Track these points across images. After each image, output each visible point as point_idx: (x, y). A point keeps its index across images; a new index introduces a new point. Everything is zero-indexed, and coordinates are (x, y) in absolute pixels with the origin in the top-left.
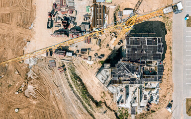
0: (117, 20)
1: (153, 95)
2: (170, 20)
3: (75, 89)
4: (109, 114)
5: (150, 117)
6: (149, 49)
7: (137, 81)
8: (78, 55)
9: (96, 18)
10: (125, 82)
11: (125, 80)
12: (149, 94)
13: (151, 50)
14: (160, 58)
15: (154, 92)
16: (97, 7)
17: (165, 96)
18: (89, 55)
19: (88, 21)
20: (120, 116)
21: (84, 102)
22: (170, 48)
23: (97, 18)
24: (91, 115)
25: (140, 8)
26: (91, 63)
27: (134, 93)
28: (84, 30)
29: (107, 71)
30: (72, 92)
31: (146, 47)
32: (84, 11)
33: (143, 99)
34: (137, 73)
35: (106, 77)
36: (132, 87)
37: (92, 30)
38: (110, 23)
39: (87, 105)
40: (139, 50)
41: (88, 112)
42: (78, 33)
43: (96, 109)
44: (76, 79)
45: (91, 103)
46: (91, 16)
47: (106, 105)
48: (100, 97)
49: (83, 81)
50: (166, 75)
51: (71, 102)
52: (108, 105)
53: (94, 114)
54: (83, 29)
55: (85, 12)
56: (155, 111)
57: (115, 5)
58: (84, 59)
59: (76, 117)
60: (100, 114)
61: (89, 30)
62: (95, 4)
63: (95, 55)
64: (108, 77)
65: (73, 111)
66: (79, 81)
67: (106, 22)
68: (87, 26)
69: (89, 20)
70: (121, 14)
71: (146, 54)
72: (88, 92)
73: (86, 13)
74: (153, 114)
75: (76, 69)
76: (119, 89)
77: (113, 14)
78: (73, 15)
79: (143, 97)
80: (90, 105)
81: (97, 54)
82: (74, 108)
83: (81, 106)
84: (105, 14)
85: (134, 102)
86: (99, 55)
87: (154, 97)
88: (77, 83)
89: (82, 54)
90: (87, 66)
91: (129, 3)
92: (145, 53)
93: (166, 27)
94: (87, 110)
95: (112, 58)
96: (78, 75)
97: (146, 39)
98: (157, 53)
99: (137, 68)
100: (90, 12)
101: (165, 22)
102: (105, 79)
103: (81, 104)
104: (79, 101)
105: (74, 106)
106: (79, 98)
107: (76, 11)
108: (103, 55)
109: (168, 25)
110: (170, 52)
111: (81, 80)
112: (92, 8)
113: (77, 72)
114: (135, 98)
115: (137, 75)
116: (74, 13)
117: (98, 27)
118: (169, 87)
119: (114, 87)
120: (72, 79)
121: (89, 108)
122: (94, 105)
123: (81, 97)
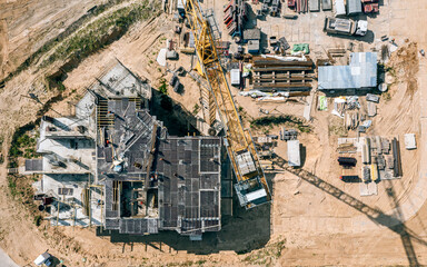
0: (275, 127)
1: (72, 210)
2: (274, 260)
3: (94, 19)
4: (29, 107)
5: (24, 213)
6: (188, 196)
7: (104, 166)
8: (180, 25)
9: (277, 68)
10: (102, 134)
11: (106, 135)
12: (74, 199)
13: (187, 202)
14: (165, 224)
15: (80, 214)
16: (306, 72)
17: (76, 250)
18: (181, 55)
19: (270, 48)
20: (27, 137)
21: (60, 44)
22: (201, 262)
23: (276, 72)
24: (27, 63)
25: (305, 184)
26: (161, 60)
27: (76, 162)
28: (245, 38)
29: (132, 91)
30: (85, 12)
31: (196, 188)
32: (295, 38)
33: (61, 185)
34: (126, 164)
35: (117, 89)
36: (91, 157)
37: (247, 61)
38: (263, 107)
39: (53, 51)
40: (188, 170)
41: (35, 55)
42: (237, 21)
43: (43, 75)
44: (118, 22)
45: (60, 63)
46: (284, 55)
47: (54, 100)
48: (76, 86)
49: (116, 42)
50: (132, 254)
51: (61, 10)
52: (54, 106)
53: (30, 70)
54: (248, 34)
55: (292, 41)
56: (38, 224)
57: (312, 119)
58: (171, 42)
59: (20, 23)
60: (29, 86)
61: (246, 52)
62: (313, 66)
63: (181, 69)
64: (118, 93)
65: (36, 16)
66: (115, 30)
67: (268, 96)
68: (255, 46)
69: (273, 52)
70: (289, 137)
71: (176, 189)
72: (86, 56)
73: (291, 45)
74: (31, 220)
75: (145, 23)
76: (85, 123)
77: (289, 113)
78: (286, 11)
79: (67, 187)
80: (52, 59)
81: (183, 75)
82: (43, 18)
83: (50, 36)
84: (287, 94)
85: (52, 161)
86: (182, 80)
87: (68, 213)
88: (110, 24)
89: (182, 35)
90: (155, 51)
91: (319, 156)
92: (180, 186)
93: (256, 252)
94: (40, 51)
95: (176, 114)
96: (131, 29)
97: (217, 189)
98: (179, 217)
99: (140, 166)
100: (292, 52)
101: (267, 248)
102: (113, 86)
103: (54, 36)
104: (62, 30)
105: (49, 19)
106: (69, 30)
107: (295, 18)
108: (180, 90)
109: (259, 257)
110: (191, 263)
111: (118, 38)
112: (303, 59)
113: (138, 27)
114: (62, 165)
115: (122, 164)
116: (291, 13)
117: (254, 74)
118: (101, 261)
119: (91, 111)
120: (119, 11)
121: (45, 57)
122: (53, 69)
123: (73, 35)
